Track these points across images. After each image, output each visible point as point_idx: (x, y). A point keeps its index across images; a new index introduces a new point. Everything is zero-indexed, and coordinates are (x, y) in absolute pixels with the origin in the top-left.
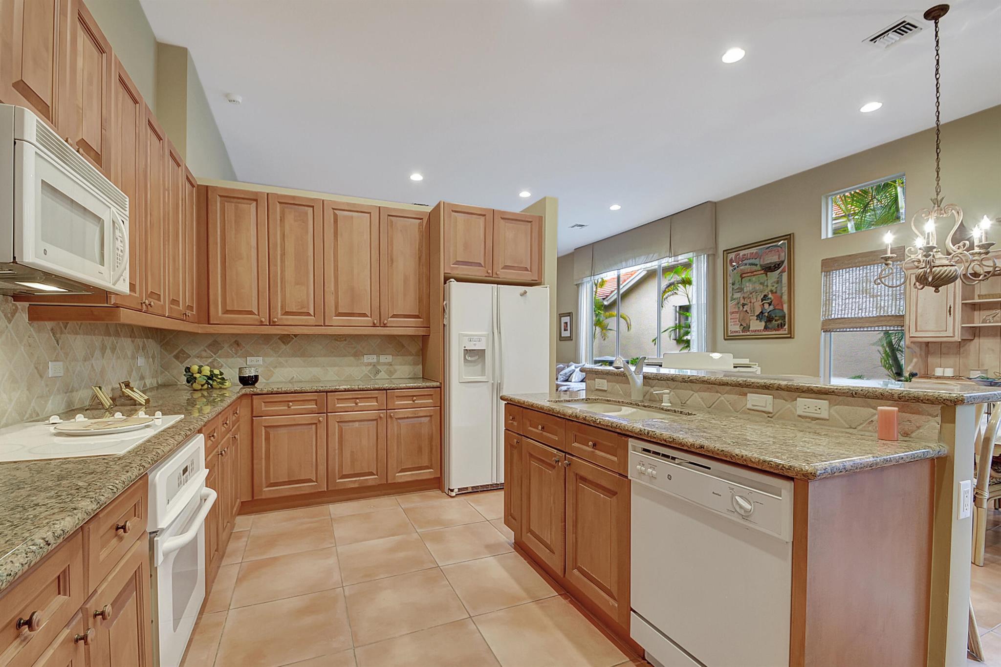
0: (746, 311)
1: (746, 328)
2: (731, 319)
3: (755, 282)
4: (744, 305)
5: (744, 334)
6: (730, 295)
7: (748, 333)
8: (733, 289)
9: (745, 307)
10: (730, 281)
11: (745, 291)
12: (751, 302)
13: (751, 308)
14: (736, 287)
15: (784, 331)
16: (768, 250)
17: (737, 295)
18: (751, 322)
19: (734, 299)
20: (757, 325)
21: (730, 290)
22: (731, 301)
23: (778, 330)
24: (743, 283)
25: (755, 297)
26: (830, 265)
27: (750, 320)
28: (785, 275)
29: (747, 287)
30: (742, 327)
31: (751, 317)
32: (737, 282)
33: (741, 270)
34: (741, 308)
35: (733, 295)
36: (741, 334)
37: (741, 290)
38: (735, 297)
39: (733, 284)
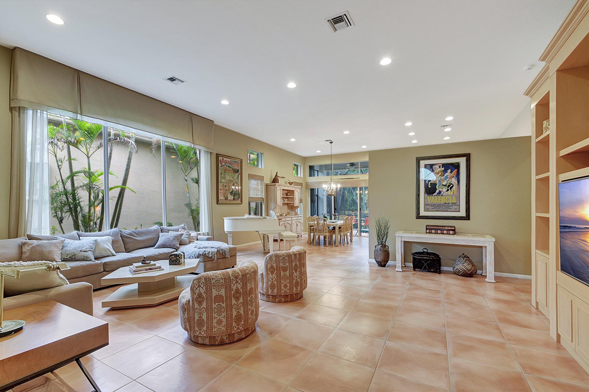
0: (226, 189)
1: (226, 199)
2: (220, 193)
3: (230, 176)
4: (226, 186)
5: (226, 201)
6: (220, 180)
7: (227, 201)
8: (221, 176)
9: (226, 187)
10: (220, 172)
11: (226, 179)
12: (229, 185)
13: (228, 189)
14: (223, 176)
15: (239, 201)
16: (234, 162)
17: (223, 181)
18: (228, 195)
19: (222, 182)
20: (231, 197)
21: (220, 177)
22: (220, 183)
23: (238, 200)
24: (226, 175)
25: (230, 183)
26: (251, 177)
27: (228, 194)
28: (240, 176)
29: (227, 177)
30: (225, 198)
31: (228, 193)
32: (223, 173)
33: (225, 168)
34: (224, 188)
35: (221, 180)
36: (224, 201)
37: (224, 178)
38: (222, 181)
39: (221, 174)
